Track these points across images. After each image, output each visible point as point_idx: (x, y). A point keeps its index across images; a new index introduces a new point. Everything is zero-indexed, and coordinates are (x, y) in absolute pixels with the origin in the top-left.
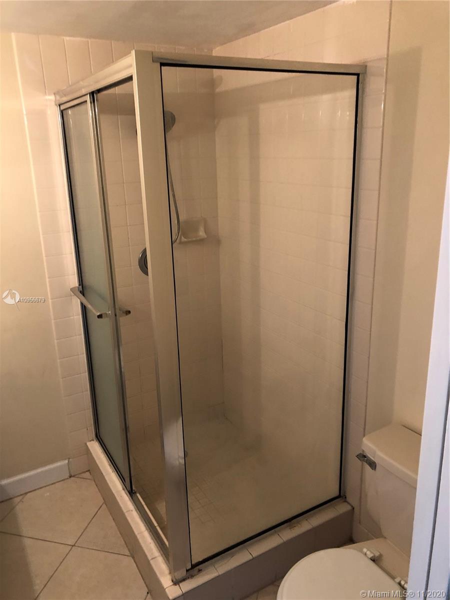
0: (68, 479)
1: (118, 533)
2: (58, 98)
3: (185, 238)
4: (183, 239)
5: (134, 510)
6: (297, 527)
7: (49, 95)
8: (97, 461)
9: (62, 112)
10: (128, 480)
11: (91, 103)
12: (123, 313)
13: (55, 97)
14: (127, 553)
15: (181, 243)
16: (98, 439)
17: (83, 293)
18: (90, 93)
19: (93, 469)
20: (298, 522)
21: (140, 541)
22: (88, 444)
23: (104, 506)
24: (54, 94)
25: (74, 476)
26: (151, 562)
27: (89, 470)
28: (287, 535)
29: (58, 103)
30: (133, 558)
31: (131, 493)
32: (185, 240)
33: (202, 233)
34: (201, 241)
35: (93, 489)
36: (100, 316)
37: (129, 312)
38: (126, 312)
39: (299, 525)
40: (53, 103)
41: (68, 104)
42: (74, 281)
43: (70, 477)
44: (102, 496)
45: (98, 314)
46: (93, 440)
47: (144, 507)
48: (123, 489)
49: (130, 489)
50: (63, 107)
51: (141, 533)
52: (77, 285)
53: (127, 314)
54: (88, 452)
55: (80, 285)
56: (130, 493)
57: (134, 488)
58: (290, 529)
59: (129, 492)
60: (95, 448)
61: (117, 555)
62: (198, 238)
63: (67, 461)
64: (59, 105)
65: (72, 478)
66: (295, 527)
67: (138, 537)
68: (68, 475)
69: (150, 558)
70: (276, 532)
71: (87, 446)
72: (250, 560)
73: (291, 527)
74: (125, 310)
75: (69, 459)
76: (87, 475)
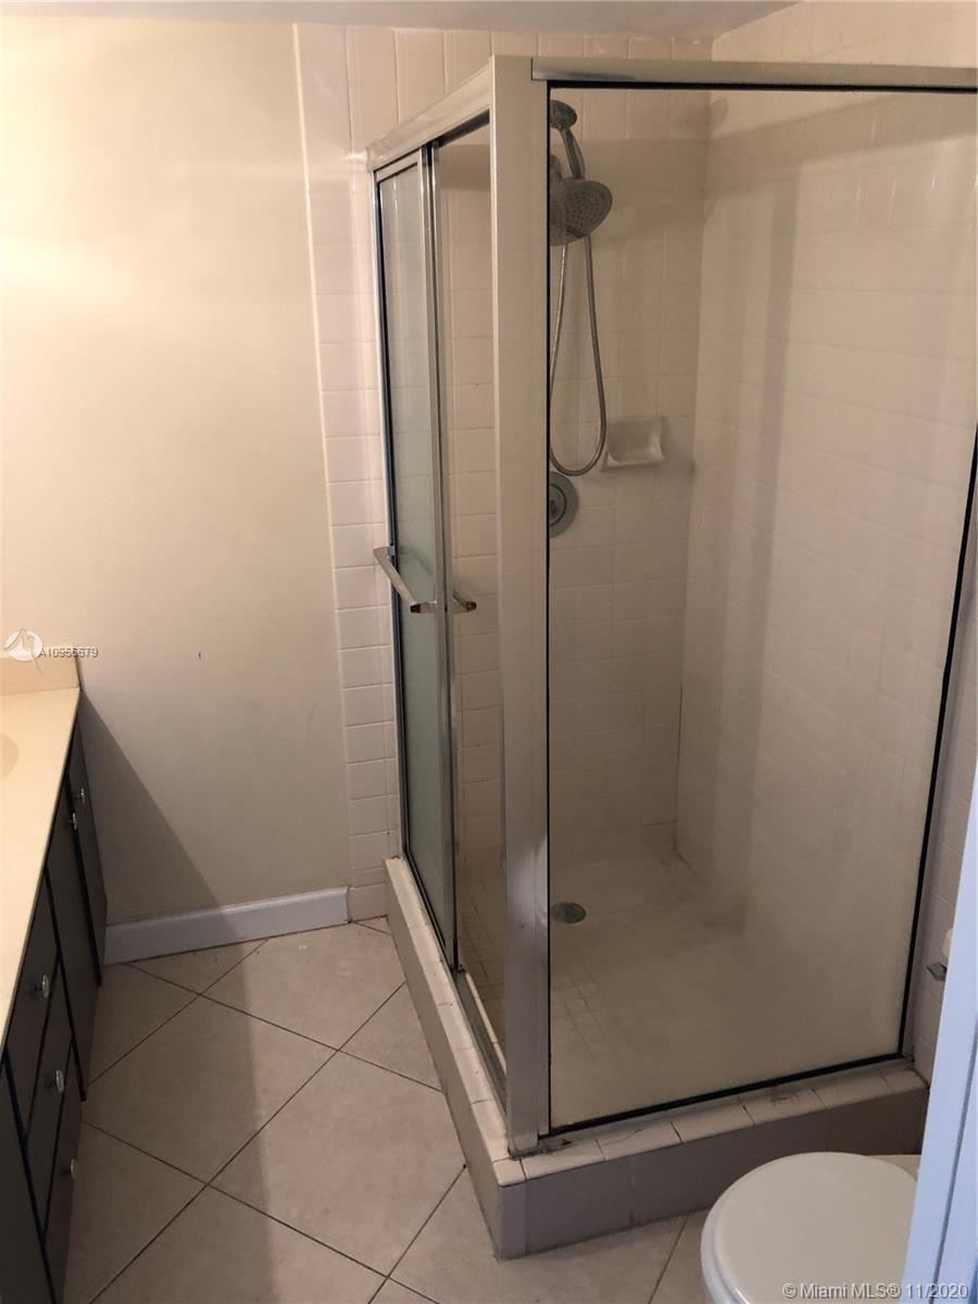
0: (344, 925)
1: (424, 1043)
2: (373, 156)
3: (615, 458)
4: (611, 461)
5: (455, 1004)
6: (788, 1101)
7: (358, 152)
8: (400, 899)
9: (378, 185)
10: (449, 943)
11: (424, 165)
12: (462, 604)
13: (368, 154)
14: (437, 1085)
15: (605, 469)
16: (408, 858)
17: (396, 562)
18: (423, 146)
19: (391, 914)
20: (793, 1092)
21: (460, 1065)
22: (389, 862)
23: (405, 989)
24: (367, 149)
25: (356, 922)
26: (474, 1107)
27: (386, 916)
28: (763, 1111)
29: (372, 168)
30: (446, 1095)
31: (455, 970)
32: (617, 463)
33: (654, 451)
34: (652, 468)
35: (390, 952)
36: (416, 609)
37: (474, 605)
38: (468, 604)
39: (795, 1098)
40: (363, 168)
41: (388, 168)
42: (382, 538)
43: (349, 922)
44: (404, 969)
45: (413, 603)
46: (398, 857)
47: (475, 1002)
48: (441, 961)
49: (453, 962)
50: (380, 176)
51: (463, 1050)
52: (388, 544)
53: (469, 609)
54: (386, 880)
55: (392, 545)
56: (451, 970)
57: (461, 961)
58: (773, 1101)
59: (449, 966)
60: (400, 872)
61: (415, 1084)
62: (644, 461)
63: (345, 891)
64: (375, 172)
65: (353, 925)
66: (785, 1099)
67: (457, 1056)
68: (346, 918)
69: (472, 1100)
70: (740, 1101)
71: (385, 866)
72: (674, 1146)
73: (775, 1099)
74: (467, 600)
75: (350, 886)
76: (381, 925)
